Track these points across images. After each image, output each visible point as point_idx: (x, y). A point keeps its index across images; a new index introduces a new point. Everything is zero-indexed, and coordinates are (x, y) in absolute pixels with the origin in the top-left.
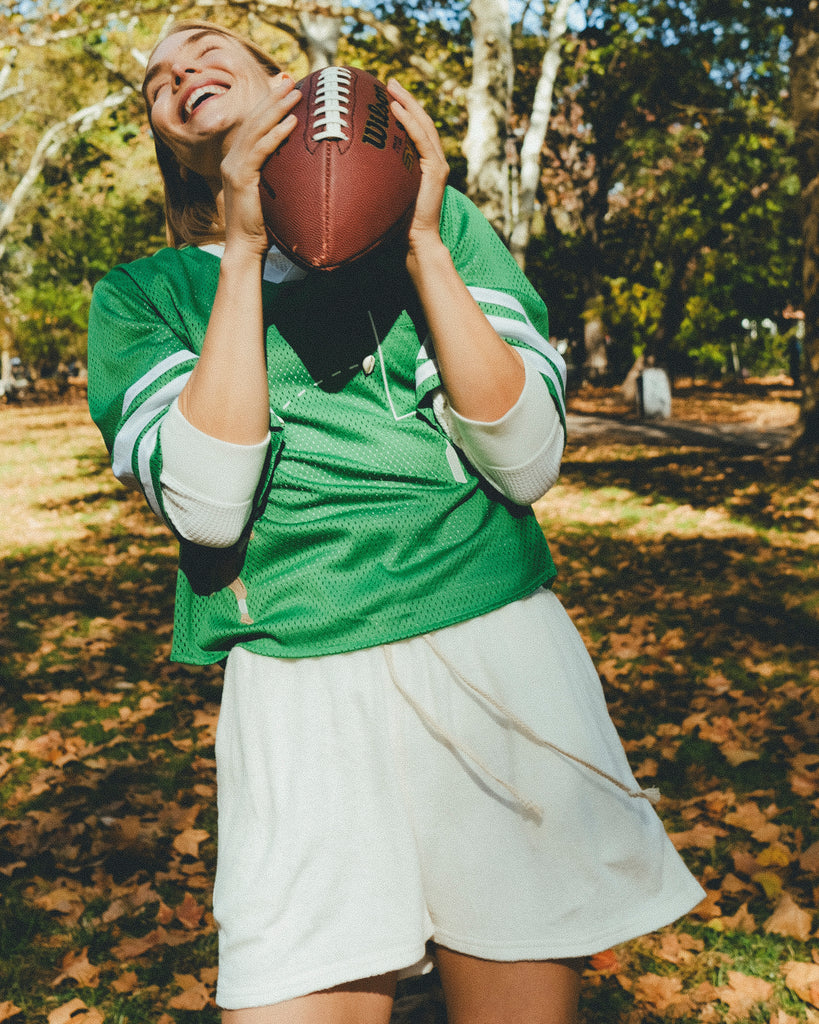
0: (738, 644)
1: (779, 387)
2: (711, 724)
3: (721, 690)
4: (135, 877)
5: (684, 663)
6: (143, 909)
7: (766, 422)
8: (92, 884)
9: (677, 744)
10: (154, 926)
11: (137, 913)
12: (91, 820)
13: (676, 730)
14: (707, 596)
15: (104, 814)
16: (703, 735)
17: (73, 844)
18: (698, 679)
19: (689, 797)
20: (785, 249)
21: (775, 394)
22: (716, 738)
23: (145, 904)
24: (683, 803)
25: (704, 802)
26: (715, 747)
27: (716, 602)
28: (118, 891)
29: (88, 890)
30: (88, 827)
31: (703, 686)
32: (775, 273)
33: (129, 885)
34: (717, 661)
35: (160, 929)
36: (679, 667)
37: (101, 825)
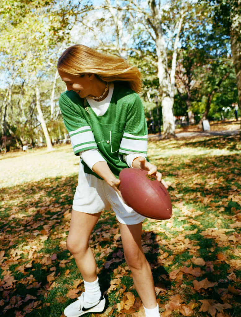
0: (237, 179)
1: (233, 121)
2: (235, 197)
3: (235, 189)
4: (106, 246)
5: (225, 184)
6: (109, 254)
7: (232, 129)
8: (97, 249)
9: (227, 203)
10: (112, 258)
11: (108, 255)
12: (94, 234)
13: (226, 200)
14: (227, 168)
15: (97, 232)
16: (233, 200)
17: (91, 240)
18: (229, 187)
19: (233, 215)
20: (232, 90)
21: (233, 123)
22: (237, 201)
23: (109, 253)
24: (232, 217)
25: (237, 216)
26: (237, 203)
27: (229, 170)
28: (103, 250)
29: (96, 250)
30: (94, 236)
31: (230, 189)
32: (230, 96)
33: (105, 248)
34: (233, 183)
35: (114, 259)
36: (224, 185)
37: (97, 235)
